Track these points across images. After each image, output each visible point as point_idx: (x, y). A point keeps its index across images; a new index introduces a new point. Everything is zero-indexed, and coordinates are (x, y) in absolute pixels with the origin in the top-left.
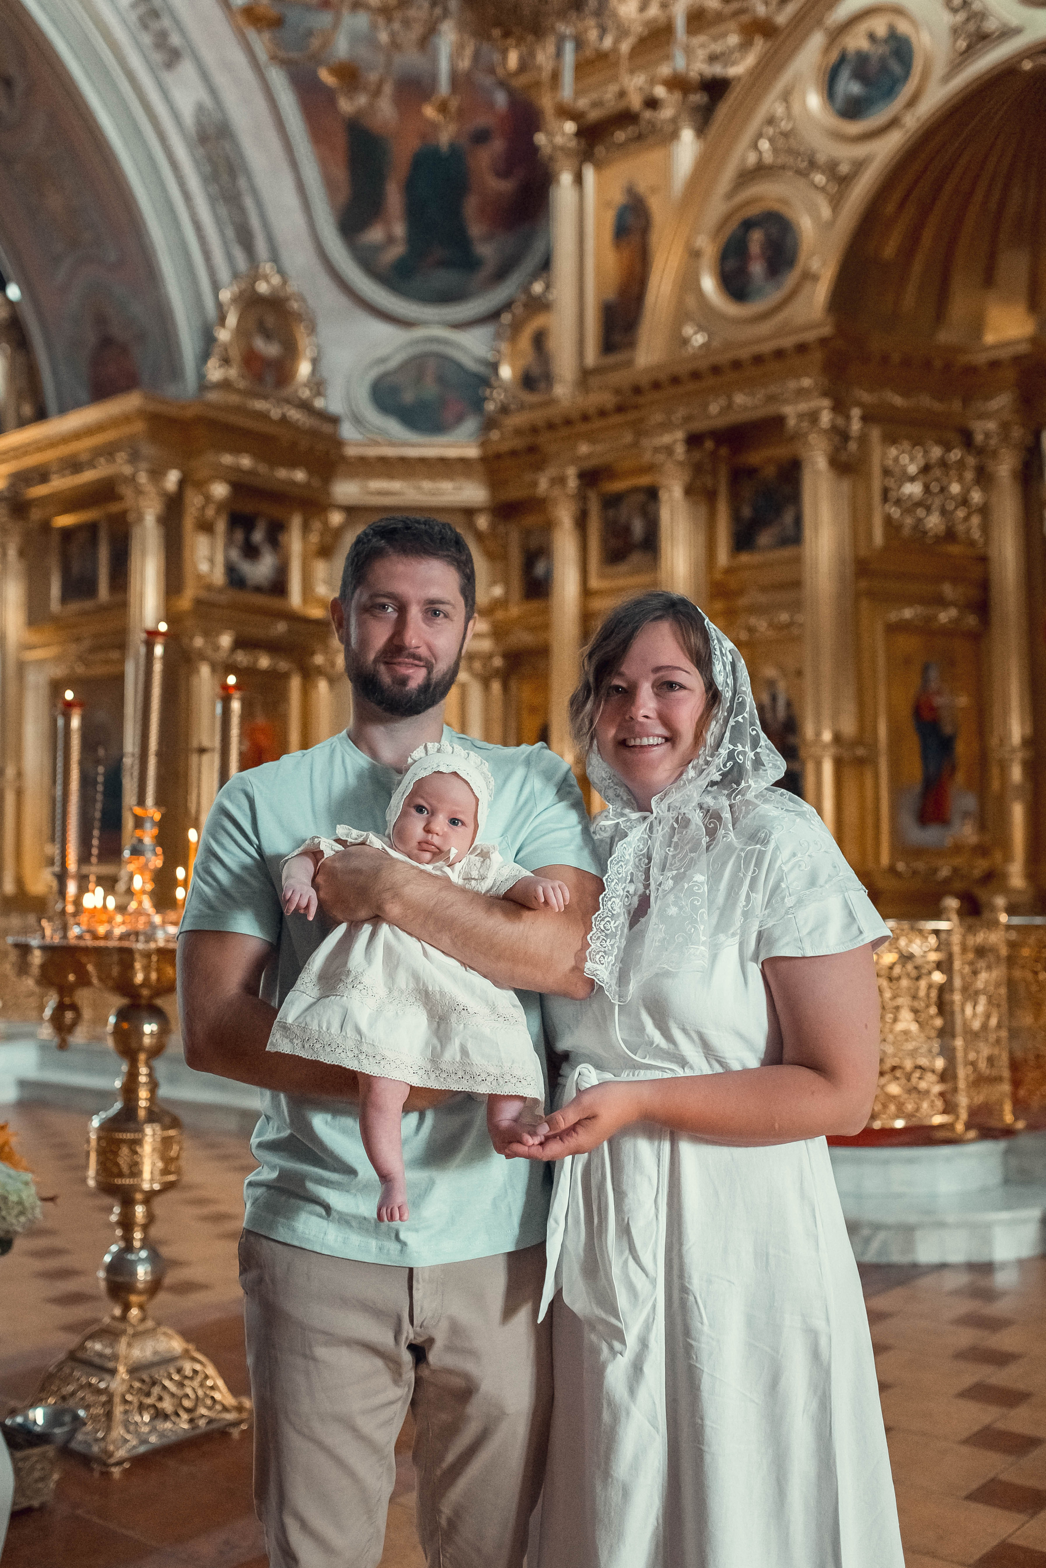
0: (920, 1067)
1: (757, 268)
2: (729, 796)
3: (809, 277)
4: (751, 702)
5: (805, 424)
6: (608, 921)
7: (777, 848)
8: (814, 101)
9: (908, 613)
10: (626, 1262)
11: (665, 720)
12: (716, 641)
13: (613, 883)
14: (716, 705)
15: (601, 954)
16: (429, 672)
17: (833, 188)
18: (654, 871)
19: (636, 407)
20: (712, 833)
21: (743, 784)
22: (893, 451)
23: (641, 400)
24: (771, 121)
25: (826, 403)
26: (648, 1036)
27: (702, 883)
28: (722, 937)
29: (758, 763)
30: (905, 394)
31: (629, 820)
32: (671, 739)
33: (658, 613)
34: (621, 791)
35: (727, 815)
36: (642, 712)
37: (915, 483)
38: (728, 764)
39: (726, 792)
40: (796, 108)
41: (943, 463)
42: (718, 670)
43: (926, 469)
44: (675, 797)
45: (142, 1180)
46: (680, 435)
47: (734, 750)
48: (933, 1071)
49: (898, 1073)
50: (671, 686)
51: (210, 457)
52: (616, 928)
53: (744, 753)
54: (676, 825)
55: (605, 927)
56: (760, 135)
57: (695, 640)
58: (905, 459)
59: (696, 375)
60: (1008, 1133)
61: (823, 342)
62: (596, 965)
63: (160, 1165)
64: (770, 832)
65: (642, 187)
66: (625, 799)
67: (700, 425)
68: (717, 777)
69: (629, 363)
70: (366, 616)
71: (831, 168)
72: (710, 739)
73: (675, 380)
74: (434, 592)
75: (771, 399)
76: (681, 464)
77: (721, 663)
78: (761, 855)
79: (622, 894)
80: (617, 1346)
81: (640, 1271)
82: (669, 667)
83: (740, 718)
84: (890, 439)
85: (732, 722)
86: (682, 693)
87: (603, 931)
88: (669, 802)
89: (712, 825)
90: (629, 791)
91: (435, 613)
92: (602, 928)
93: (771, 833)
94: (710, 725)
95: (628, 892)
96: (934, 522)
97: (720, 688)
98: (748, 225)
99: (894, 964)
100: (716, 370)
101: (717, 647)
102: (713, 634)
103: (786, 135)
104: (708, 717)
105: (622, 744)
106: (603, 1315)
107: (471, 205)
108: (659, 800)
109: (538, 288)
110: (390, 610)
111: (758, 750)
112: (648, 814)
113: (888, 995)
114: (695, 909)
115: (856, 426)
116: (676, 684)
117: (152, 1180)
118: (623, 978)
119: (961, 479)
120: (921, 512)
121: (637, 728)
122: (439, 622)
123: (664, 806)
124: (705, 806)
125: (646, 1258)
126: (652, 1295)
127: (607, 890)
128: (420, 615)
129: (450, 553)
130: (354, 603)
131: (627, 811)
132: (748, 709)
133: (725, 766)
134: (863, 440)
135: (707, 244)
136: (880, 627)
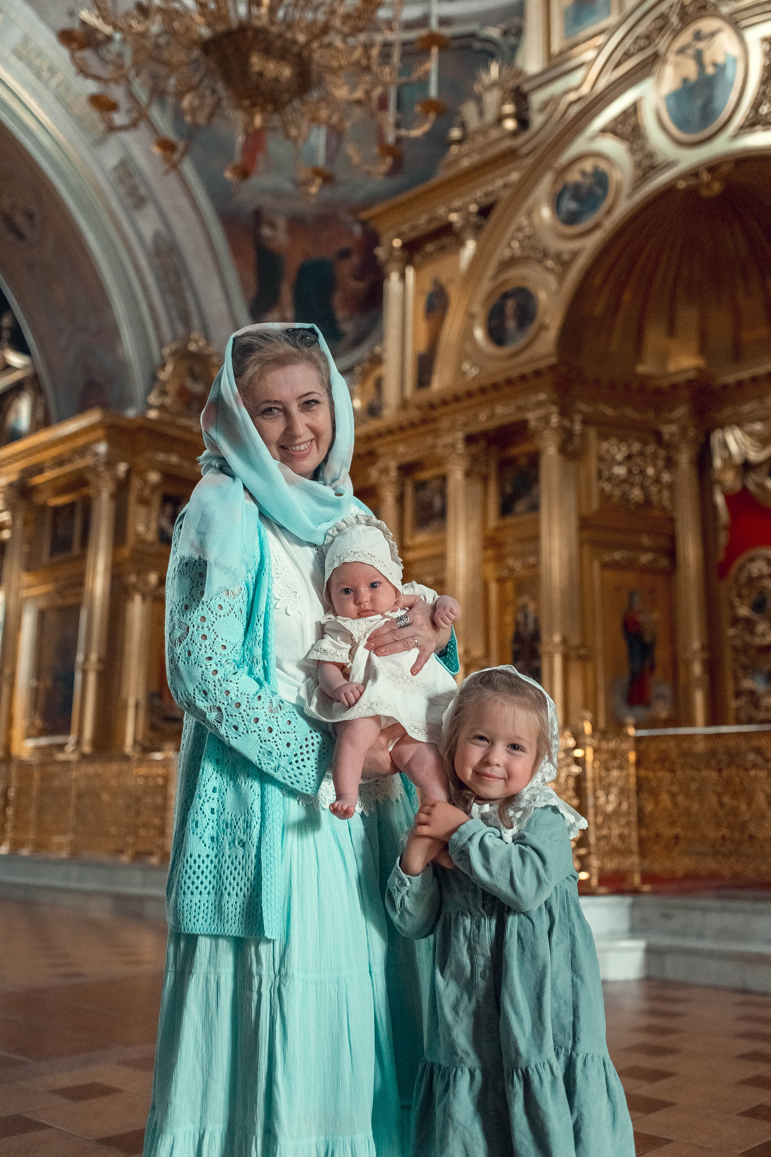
1: (511, 324)
3: (543, 327)
5: (541, 424)
8: (546, 213)
9: (617, 555)
17: (559, 269)
19: (433, 419)
22: (605, 445)
23: (435, 414)
24: (520, 229)
25: (554, 409)
30: (614, 407)
37: (621, 466)
40: (536, 219)
41: (641, 454)
43: (629, 457)
46: (460, 435)
51: (149, 455)
56: (513, 238)
58: (614, 450)
59: (469, 394)
60: (635, 892)
61: (552, 368)
65: (443, 279)
67: (473, 429)
71: (558, 257)
73: (457, 399)
75: (520, 409)
76: (460, 455)
84: (603, 437)
96: (636, 494)
98: (505, 296)
100: (483, 390)
103: (529, 237)
107: (337, 299)
109: (377, 350)
115: (577, 427)
119: (655, 465)
120: (626, 487)
134: (584, 436)
135: (479, 310)
136: (596, 566)
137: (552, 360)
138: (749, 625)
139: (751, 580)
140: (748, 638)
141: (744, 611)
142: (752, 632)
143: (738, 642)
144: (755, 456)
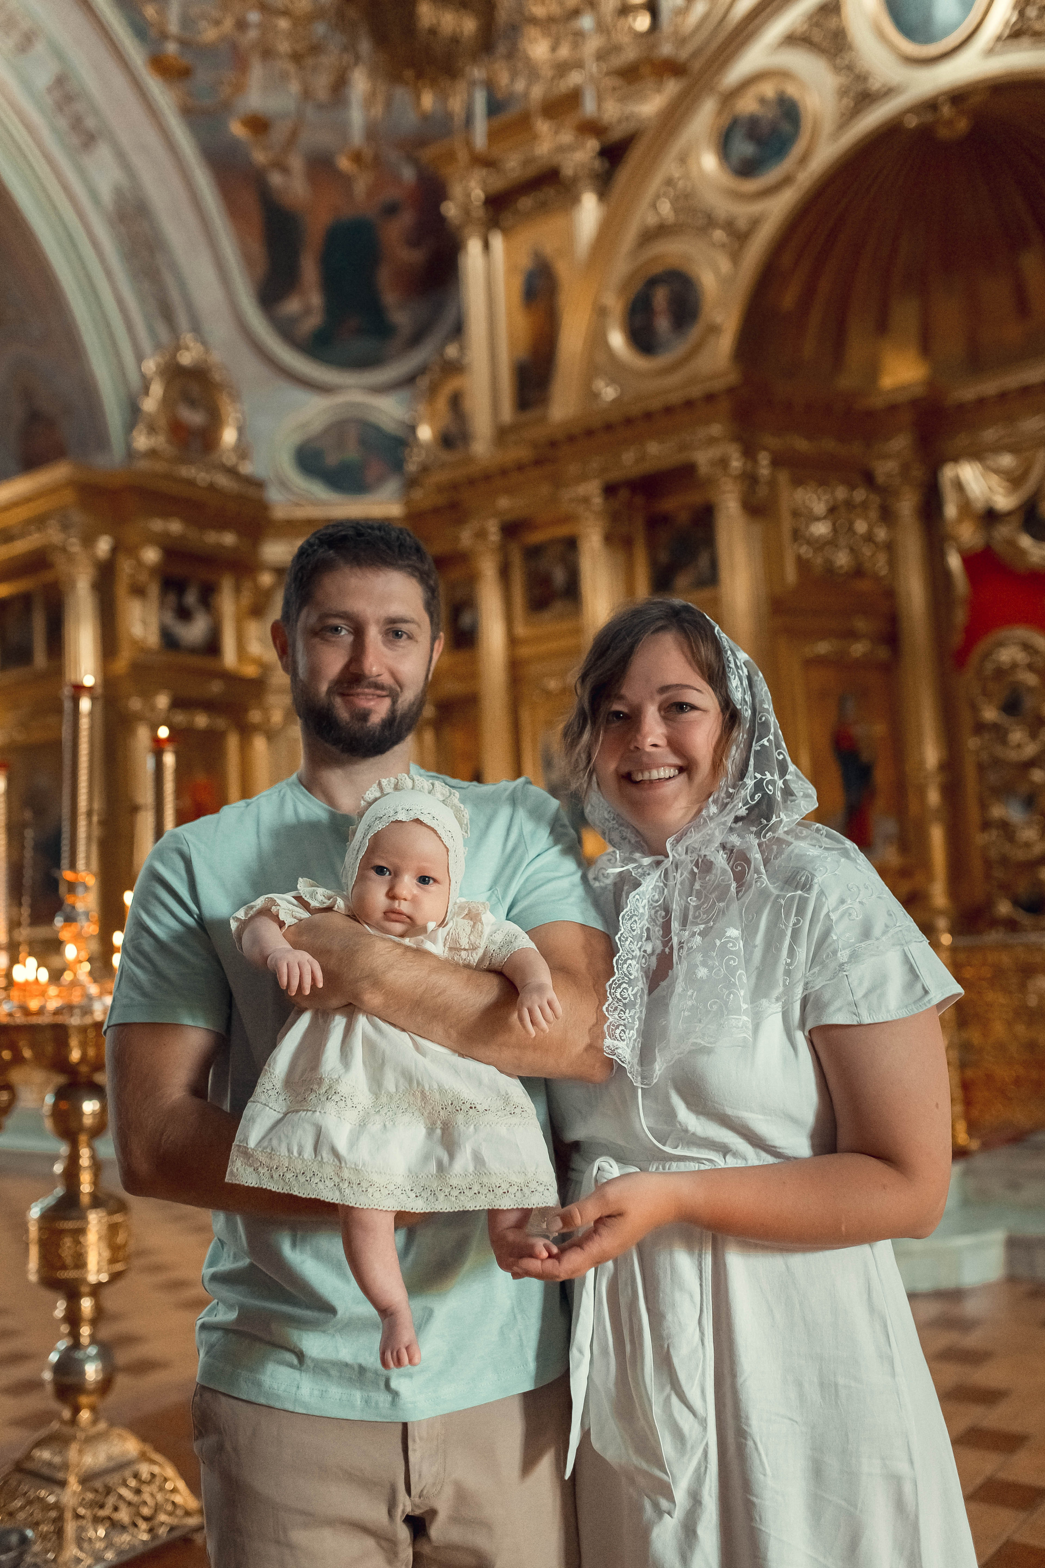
1: (663, 324)
2: (758, 834)
4: (774, 721)
5: (717, 470)
6: (625, 988)
7: (822, 893)
8: (710, 162)
9: (823, 648)
10: (668, 1400)
11: (676, 746)
12: (729, 652)
13: (628, 943)
14: (737, 726)
15: (621, 1028)
16: (394, 703)
17: (732, 244)
18: (675, 925)
19: (553, 460)
20: (740, 878)
21: (774, 819)
22: (800, 493)
23: (557, 453)
24: (669, 182)
25: (735, 448)
26: (680, 1123)
27: (736, 939)
28: (764, 1002)
29: (788, 792)
30: (810, 438)
31: (640, 866)
32: (686, 768)
33: (660, 623)
34: (628, 834)
35: (756, 856)
36: (650, 740)
37: (823, 523)
38: (757, 796)
39: (754, 829)
40: (693, 169)
41: (848, 503)
42: (734, 685)
43: (833, 509)
44: (694, 838)
45: (87, 1272)
46: (596, 485)
47: (762, 780)
50: (682, 707)
51: (139, 523)
52: (635, 995)
53: (773, 782)
54: (696, 870)
55: (621, 996)
56: (659, 196)
57: (706, 652)
58: (812, 500)
59: (609, 427)
61: (731, 391)
62: (616, 1042)
63: (106, 1254)
64: (811, 874)
66: (633, 841)
67: (614, 475)
68: (743, 812)
69: (544, 419)
70: (316, 640)
71: (730, 225)
72: (730, 766)
73: (589, 433)
74: (396, 609)
75: (682, 447)
76: (598, 513)
77: (737, 677)
78: (803, 902)
79: (638, 955)
80: (664, 1504)
81: (685, 1409)
82: (677, 685)
83: (765, 742)
84: (798, 481)
85: (756, 747)
86: (695, 714)
87: (620, 1000)
88: (687, 843)
89: (739, 868)
90: (637, 833)
91: (397, 634)
92: (619, 996)
93: (813, 876)
94: (730, 750)
95: (645, 951)
96: (844, 560)
97: (739, 707)
98: (653, 282)
100: (628, 421)
101: (731, 659)
102: (726, 644)
103: (685, 195)
104: (727, 742)
105: (627, 778)
106: (644, 1465)
107: (384, 276)
108: (675, 842)
109: (451, 351)
110: (343, 633)
111: (787, 777)
112: (661, 858)
114: (732, 971)
115: (764, 471)
116: (687, 704)
117: (99, 1271)
118: (645, 1055)
119: (866, 518)
120: (830, 551)
121: (645, 759)
122: (402, 644)
123: (680, 848)
124: (728, 846)
125: (693, 1393)
126: (702, 1440)
127: (621, 951)
128: (380, 637)
129: (411, 562)
130: (300, 624)
131: (637, 855)
132: (772, 730)
133: (752, 798)
134: (772, 484)
135: (615, 304)
136: (797, 661)
137: (733, 378)
138: (999, 732)
139: (1000, 673)
140: (1000, 751)
141: (990, 714)
142: (1003, 740)
143: (984, 756)
144: (1003, 501)
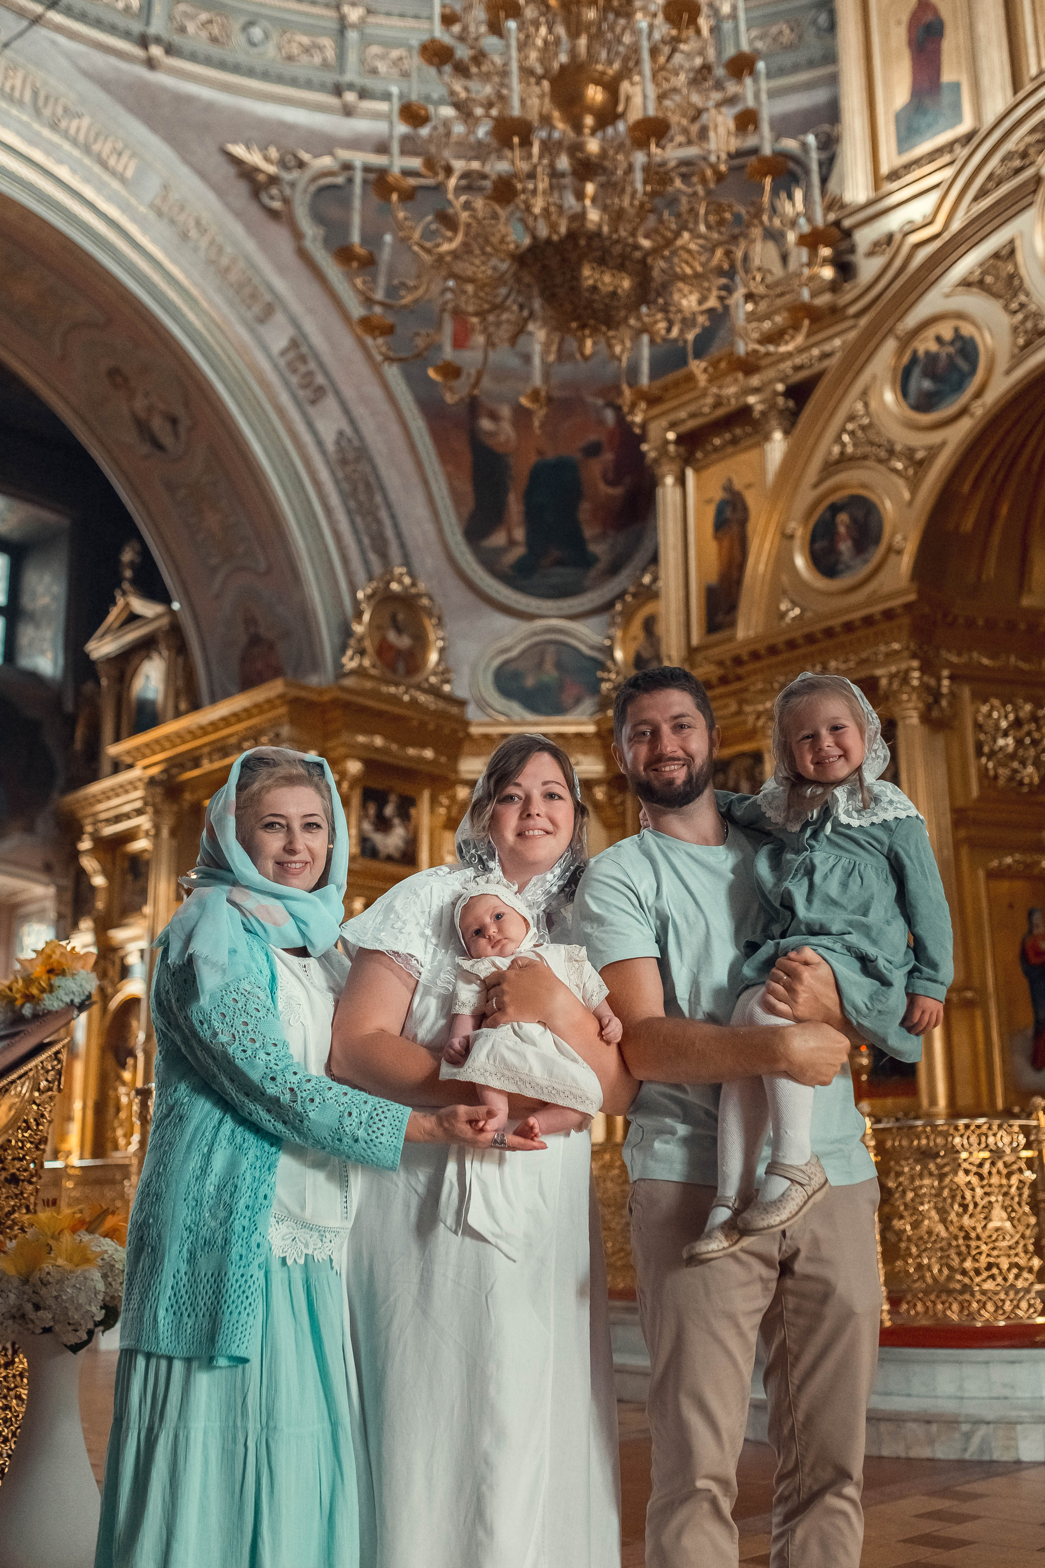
0: (1017, 1265)
1: (845, 547)
3: (894, 551)
5: (895, 684)
8: (890, 397)
9: (1008, 860)
17: (910, 472)
19: (739, 678)
22: (984, 708)
30: (992, 655)
37: (1008, 737)
41: (1030, 719)
43: (1017, 725)
48: (1030, 1270)
49: (995, 1271)
51: (345, 737)
56: (843, 431)
59: (791, 645)
61: (908, 607)
69: (732, 639)
71: (908, 455)
75: (862, 662)
96: (1028, 773)
98: (835, 509)
99: (984, 1159)
107: (585, 509)
109: (647, 579)
113: (979, 1192)
120: (1015, 764)
134: (954, 696)
135: (799, 528)
136: (981, 874)
137: (909, 597)
